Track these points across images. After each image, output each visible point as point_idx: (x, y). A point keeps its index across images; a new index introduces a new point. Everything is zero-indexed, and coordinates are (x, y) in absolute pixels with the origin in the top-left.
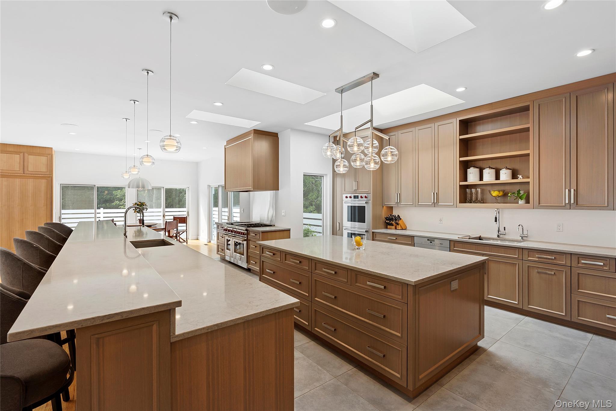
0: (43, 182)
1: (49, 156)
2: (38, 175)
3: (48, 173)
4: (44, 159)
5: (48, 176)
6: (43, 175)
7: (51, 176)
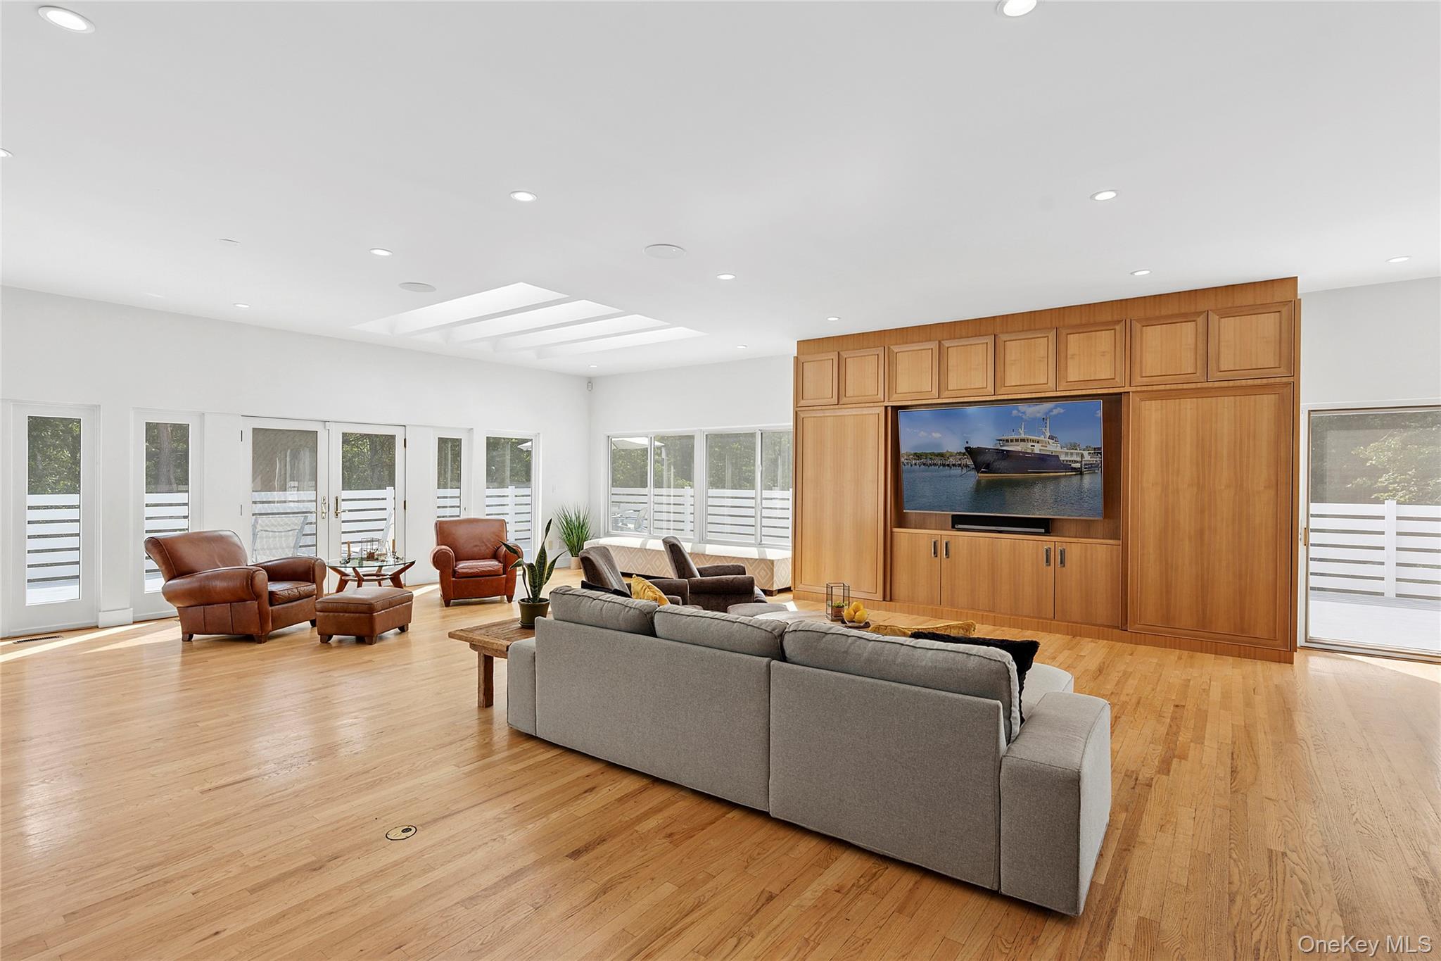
0: (1266, 404)
1: (1284, 310)
2: (1250, 382)
3: (1282, 371)
4: (1267, 324)
5: (1284, 380)
6: (1265, 381)
7: (1291, 379)
